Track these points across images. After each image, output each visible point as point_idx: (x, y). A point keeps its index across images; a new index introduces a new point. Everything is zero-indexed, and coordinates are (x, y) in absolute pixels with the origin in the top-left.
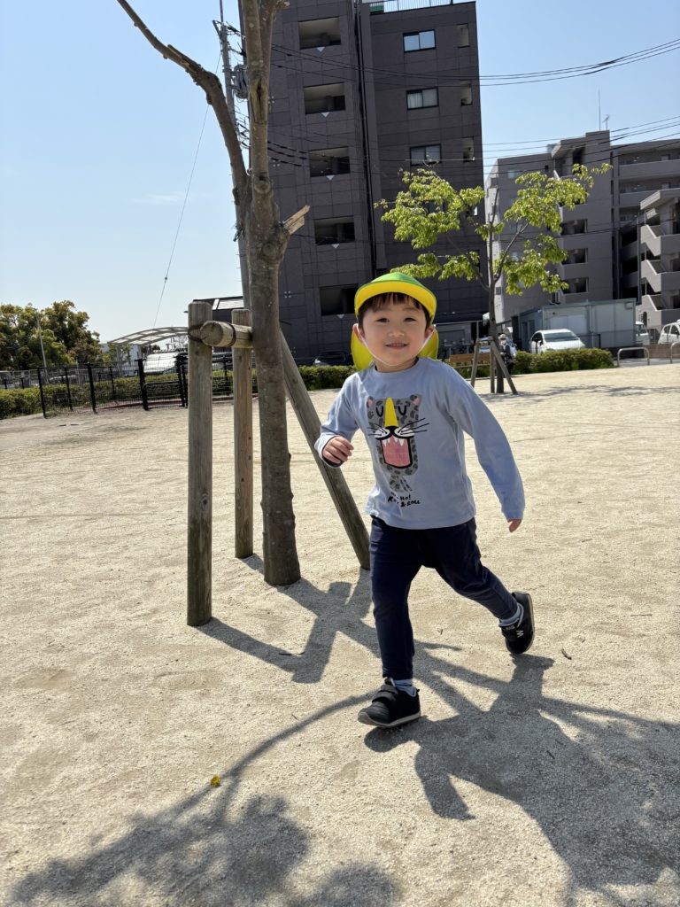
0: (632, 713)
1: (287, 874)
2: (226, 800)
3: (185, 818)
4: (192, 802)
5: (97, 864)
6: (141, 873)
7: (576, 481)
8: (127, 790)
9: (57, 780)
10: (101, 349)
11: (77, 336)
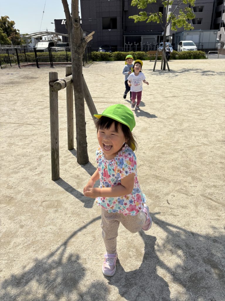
0: (183, 228)
1: (78, 283)
2: (62, 254)
3: (50, 261)
4: (52, 254)
5: (25, 276)
6: (37, 281)
7: (183, 120)
8: (33, 249)
9: (12, 243)
10: (21, 36)
11: (11, 30)
